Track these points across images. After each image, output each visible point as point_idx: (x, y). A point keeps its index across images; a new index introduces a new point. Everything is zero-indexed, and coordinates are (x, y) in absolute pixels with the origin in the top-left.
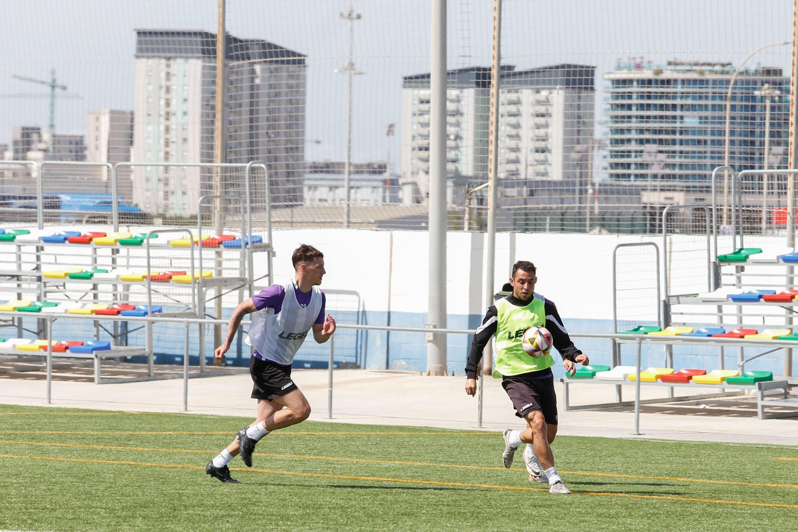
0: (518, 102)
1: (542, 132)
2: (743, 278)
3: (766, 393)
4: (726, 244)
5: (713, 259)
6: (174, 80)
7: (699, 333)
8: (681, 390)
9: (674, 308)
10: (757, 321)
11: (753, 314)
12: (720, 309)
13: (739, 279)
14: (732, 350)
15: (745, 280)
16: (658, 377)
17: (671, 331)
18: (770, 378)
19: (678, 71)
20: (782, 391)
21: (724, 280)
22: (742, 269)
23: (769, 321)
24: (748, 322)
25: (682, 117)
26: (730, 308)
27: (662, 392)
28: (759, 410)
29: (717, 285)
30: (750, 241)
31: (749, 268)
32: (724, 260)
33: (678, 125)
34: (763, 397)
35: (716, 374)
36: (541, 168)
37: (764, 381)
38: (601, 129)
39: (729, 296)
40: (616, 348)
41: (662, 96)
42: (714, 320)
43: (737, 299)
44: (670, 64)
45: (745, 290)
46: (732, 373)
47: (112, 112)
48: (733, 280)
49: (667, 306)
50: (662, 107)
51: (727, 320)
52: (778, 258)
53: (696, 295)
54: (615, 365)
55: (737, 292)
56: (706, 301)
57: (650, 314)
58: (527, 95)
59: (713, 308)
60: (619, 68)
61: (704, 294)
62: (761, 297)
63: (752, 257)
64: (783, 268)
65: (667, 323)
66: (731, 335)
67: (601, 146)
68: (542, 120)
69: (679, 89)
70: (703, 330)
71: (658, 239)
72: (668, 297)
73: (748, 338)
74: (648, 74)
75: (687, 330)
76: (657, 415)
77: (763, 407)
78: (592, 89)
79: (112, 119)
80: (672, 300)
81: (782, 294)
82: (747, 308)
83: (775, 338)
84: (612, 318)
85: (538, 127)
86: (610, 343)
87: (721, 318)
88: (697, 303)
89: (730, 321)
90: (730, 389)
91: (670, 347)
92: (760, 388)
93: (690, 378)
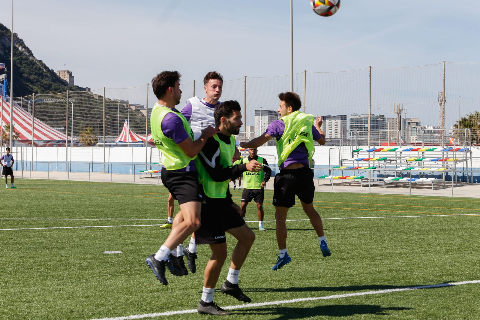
0: (331, 123)
1: (336, 128)
2: (359, 155)
3: (363, 181)
4: (355, 148)
5: (352, 151)
6: (262, 120)
7: (348, 168)
8: (345, 181)
9: (343, 162)
10: (361, 165)
11: (361, 163)
12: (353, 162)
13: (358, 156)
14: (356, 171)
15: (359, 156)
16: (339, 178)
17: (342, 167)
18: (364, 178)
19: (363, 116)
20: (366, 181)
21: (354, 156)
22: (358, 153)
23: (364, 165)
24: (360, 165)
25: (364, 125)
26: (356, 162)
27: (341, 181)
28: (361, 185)
29: (353, 157)
30: (360, 147)
31: (360, 153)
32: (354, 151)
33: (364, 127)
34: (362, 182)
35: (352, 177)
36: (336, 136)
37: (362, 178)
38: (348, 127)
39: (355, 159)
40: (330, 171)
41: (360, 121)
42: (352, 165)
43: (357, 160)
44: (362, 115)
45: (359, 158)
46: (355, 177)
47: (251, 127)
48: (356, 156)
49: (341, 162)
50: (360, 123)
51: (355, 165)
52: (366, 151)
53: (348, 159)
54: (330, 175)
55: (357, 158)
56: (350, 161)
57: (338, 164)
58: (333, 121)
59: (352, 162)
60: (352, 116)
61: (350, 159)
62: (362, 159)
63: (360, 151)
64: (368, 153)
65: (342, 165)
66: (355, 168)
67: (348, 131)
68: (336, 126)
69: (364, 120)
70: (349, 167)
71: (339, 147)
72: (342, 160)
73: (359, 169)
74: (357, 117)
75: (346, 167)
76: (340, 186)
77: (362, 184)
78: (346, 120)
79: (251, 128)
80: (342, 161)
81: (367, 159)
82: (360, 162)
83: (365, 169)
84: (329, 165)
85: (336, 127)
86: (328, 170)
87: (354, 164)
88: (348, 161)
89: (356, 165)
90: (356, 180)
91: (342, 171)
92: (361, 180)
93: (346, 178)
